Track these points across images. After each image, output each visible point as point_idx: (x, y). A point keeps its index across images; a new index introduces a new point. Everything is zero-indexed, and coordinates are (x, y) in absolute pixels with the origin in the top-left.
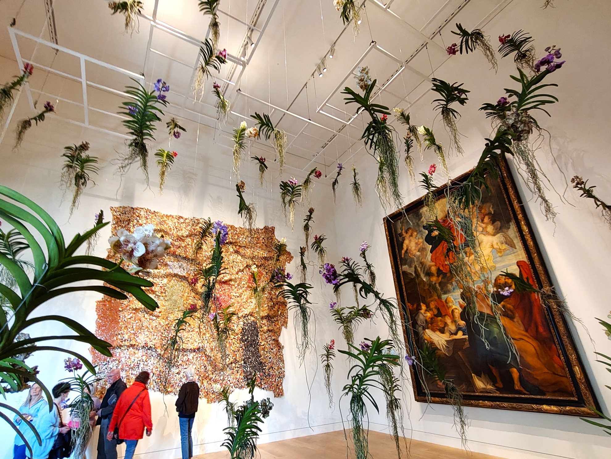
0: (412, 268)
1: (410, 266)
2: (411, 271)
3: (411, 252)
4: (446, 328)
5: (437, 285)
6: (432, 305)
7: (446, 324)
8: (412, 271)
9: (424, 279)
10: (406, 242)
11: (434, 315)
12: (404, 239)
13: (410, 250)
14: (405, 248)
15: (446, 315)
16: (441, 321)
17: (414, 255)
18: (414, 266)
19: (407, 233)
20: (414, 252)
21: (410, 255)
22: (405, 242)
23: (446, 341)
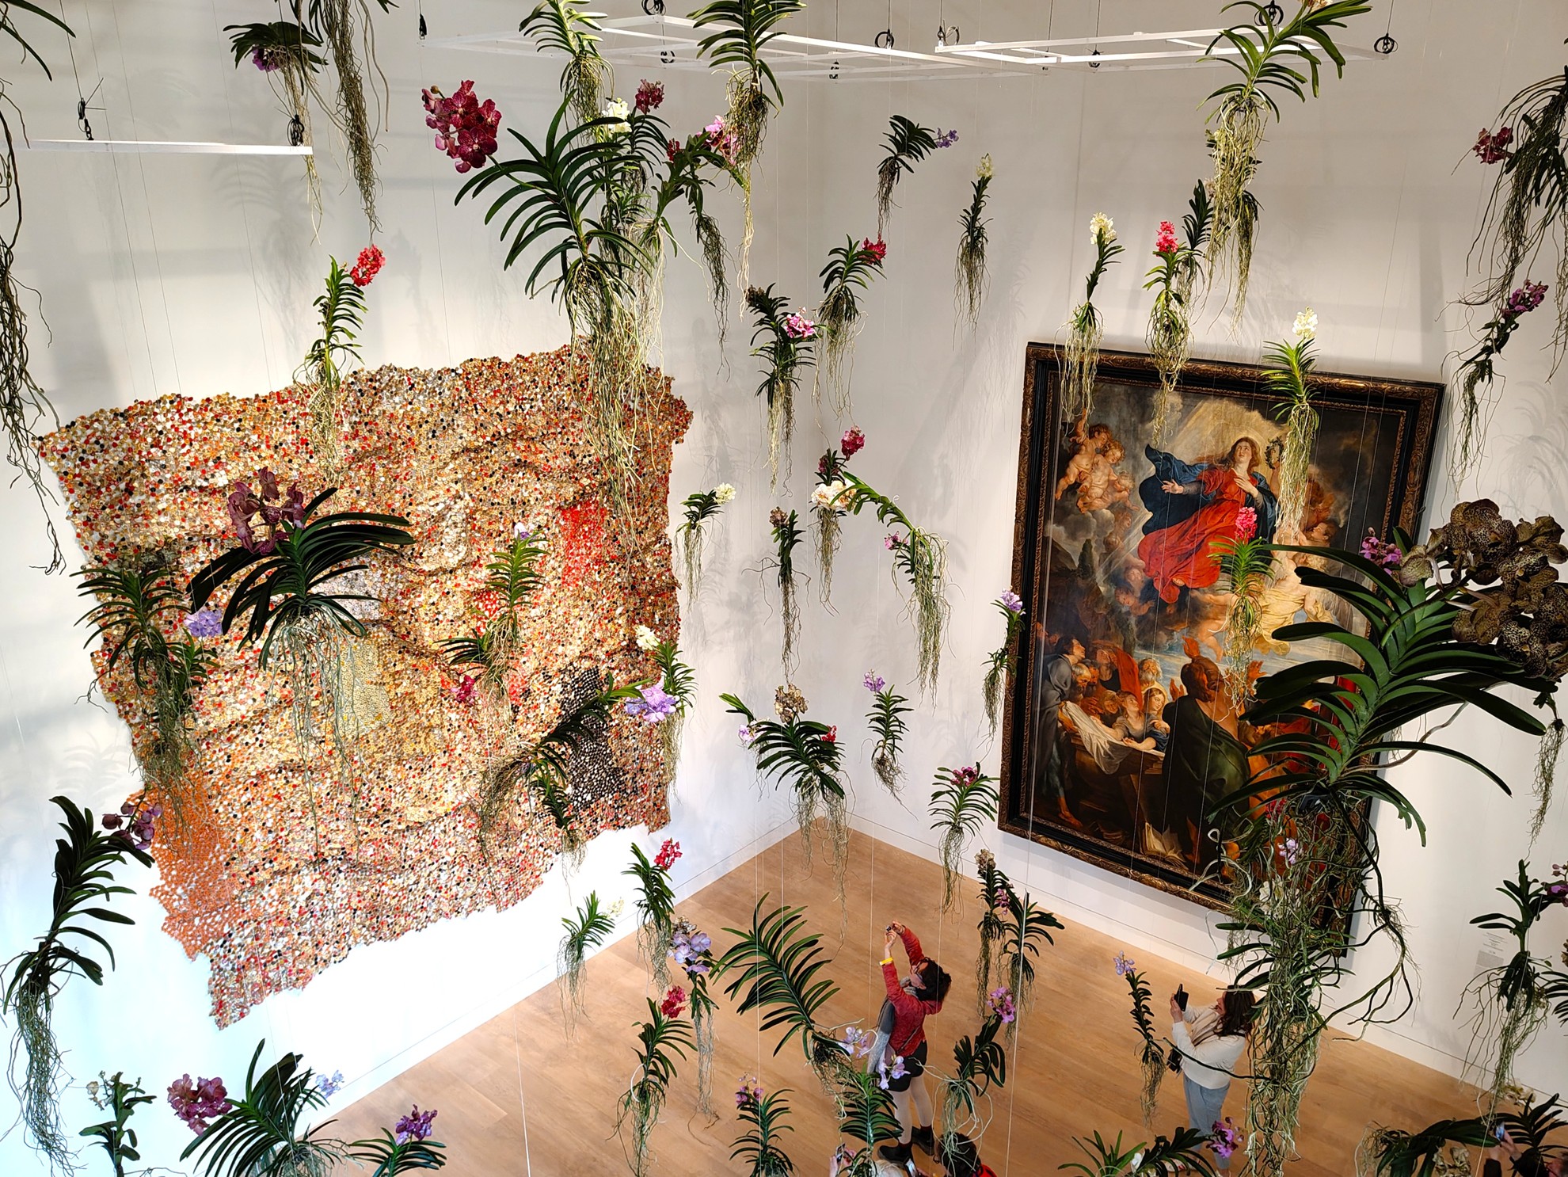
0: (1076, 543)
1: (1073, 536)
2: (1073, 549)
3: (1088, 499)
4: (1119, 719)
5: (1133, 621)
6: (1103, 656)
7: (1122, 711)
8: (1074, 552)
9: (1102, 589)
10: (1081, 463)
11: (1102, 682)
12: (1076, 449)
13: (1087, 492)
14: (1072, 479)
15: (1129, 693)
16: (1112, 699)
17: (1093, 512)
18: (1083, 540)
19: (1091, 435)
20: (1098, 503)
21: (1080, 503)
22: (1077, 457)
23: (1110, 743)
